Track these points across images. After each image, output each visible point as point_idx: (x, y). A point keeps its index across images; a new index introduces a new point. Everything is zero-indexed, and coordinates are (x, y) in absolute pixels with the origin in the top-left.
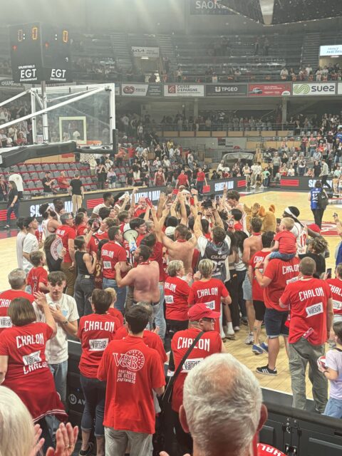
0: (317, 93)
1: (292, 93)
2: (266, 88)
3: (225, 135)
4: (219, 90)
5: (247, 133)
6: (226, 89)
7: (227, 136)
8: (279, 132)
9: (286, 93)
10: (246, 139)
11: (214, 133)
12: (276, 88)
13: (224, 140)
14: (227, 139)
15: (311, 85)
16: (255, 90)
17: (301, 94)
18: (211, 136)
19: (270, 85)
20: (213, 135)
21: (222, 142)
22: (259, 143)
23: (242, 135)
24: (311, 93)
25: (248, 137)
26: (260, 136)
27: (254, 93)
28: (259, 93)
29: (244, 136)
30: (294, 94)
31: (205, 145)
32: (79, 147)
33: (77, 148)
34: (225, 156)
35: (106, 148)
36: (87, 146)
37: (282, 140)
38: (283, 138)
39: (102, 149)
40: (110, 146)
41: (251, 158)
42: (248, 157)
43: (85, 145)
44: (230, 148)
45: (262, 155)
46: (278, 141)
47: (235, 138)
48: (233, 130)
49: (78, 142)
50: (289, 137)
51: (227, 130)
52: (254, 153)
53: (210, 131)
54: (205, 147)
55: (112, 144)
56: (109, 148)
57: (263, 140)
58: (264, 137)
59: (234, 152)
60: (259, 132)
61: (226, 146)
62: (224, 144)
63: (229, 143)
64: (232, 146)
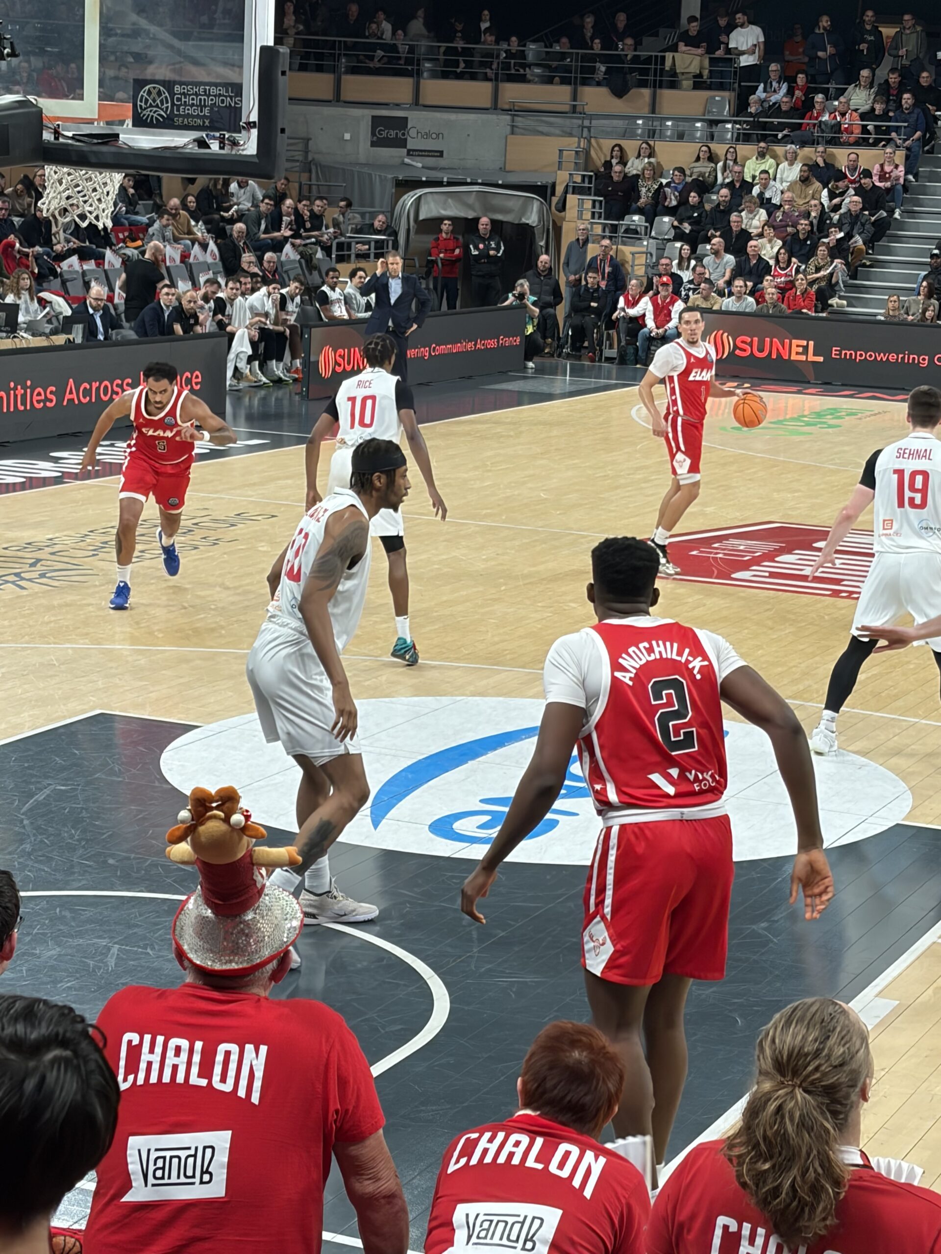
3: (407, 96)
5: (512, 92)
7: (417, 103)
8: (667, 94)
10: (508, 118)
11: (355, 86)
13: (402, 123)
18: (337, 99)
20: (346, 95)
23: (488, 104)
25: (514, 111)
26: (574, 109)
29: (495, 107)
31: (307, 140)
32: (57, 133)
33: (47, 136)
34: (409, 199)
35: (215, 146)
36: (99, 128)
37: (681, 137)
38: (683, 126)
39: (194, 149)
40: (241, 137)
41: (532, 218)
42: (524, 211)
43: (90, 122)
44: (430, 161)
45: (588, 205)
46: (662, 137)
47: (453, 116)
48: (445, 75)
49: (51, 107)
50: (713, 123)
51: (417, 74)
52: (544, 191)
53: (333, 70)
54: (306, 152)
55: (250, 125)
56: (234, 143)
57: (586, 133)
58: (591, 117)
59: (450, 184)
60: (567, 89)
61: (409, 153)
62: (402, 143)
63: (428, 135)
64: (441, 154)
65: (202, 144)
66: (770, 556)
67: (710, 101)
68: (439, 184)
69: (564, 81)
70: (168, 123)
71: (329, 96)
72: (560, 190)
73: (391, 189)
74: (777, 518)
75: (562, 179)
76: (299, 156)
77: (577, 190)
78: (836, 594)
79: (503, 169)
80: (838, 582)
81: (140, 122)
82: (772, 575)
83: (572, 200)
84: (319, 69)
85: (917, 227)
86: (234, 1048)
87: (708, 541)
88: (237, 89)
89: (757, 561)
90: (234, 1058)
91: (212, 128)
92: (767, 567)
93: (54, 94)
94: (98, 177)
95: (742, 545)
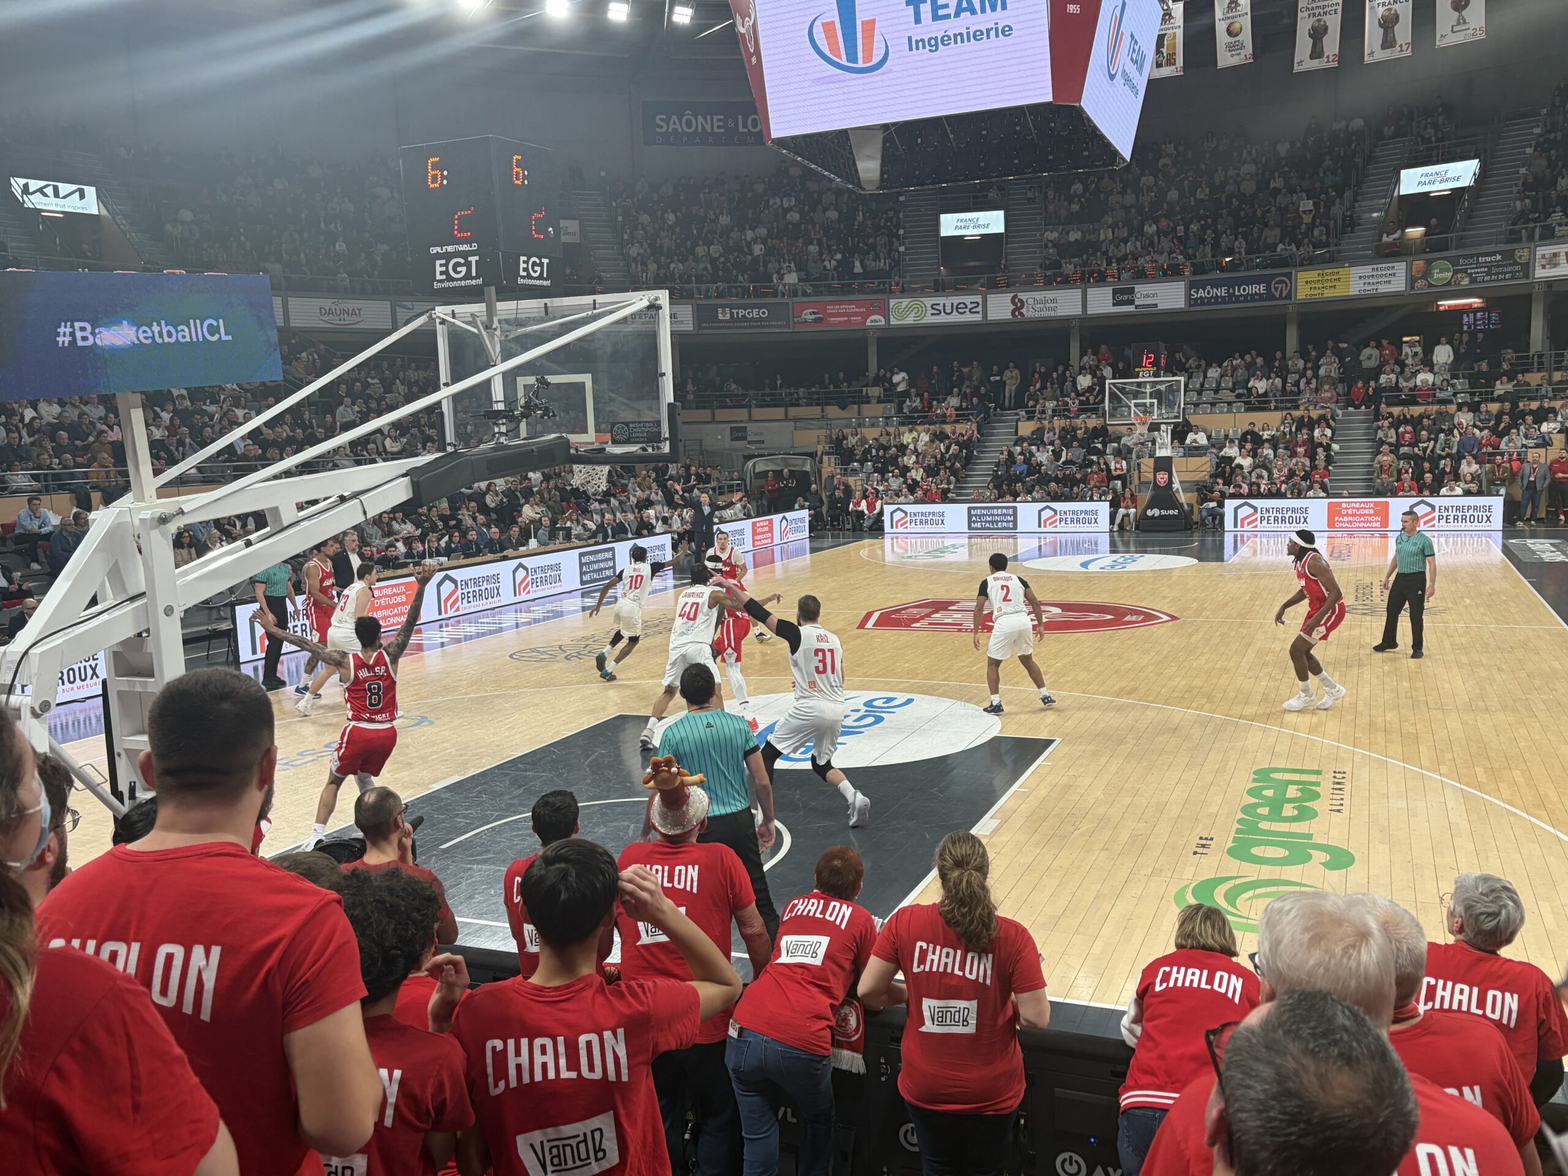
0: (943, 319)
1: (888, 320)
2: (831, 309)
3: (745, 417)
4: (728, 317)
5: (794, 411)
6: (741, 312)
7: (750, 420)
8: (865, 407)
9: (876, 320)
10: (792, 423)
11: (721, 414)
12: (852, 308)
13: (744, 429)
14: (751, 427)
15: (928, 302)
16: (808, 315)
17: (910, 320)
18: (713, 421)
19: (840, 303)
20: (718, 419)
21: (739, 433)
22: (823, 433)
23: (782, 417)
24: (929, 319)
25: (795, 420)
26: (823, 417)
27: (806, 322)
28: (815, 321)
29: (786, 419)
30: (893, 322)
31: (701, 441)
32: (577, 450)
33: (572, 451)
34: (750, 464)
35: (650, 450)
36: (596, 446)
37: (873, 425)
38: (874, 420)
39: (640, 452)
40: (661, 445)
41: (808, 468)
42: (803, 465)
43: (592, 443)
44: (759, 446)
45: (833, 460)
46: (864, 426)
47: (767, 424)
48: (762, 406)
49: (574, 438)
50: (887, 418)
51: (748, 406)
52: (812, 455)
53: (711, 408)
54: (701, 445)
55: (666, 439)
56: (659, 448)
57: (829, 427)
58: (831, 420)
59: (769, 455)
60: (819, 408)
61: (749, 443)
62: (745, 438)
63: (756, 434)
64: (763, 442)
65: (644, 449)
66: (928, 615)
67: (885, 408)
68: (764, 455)
69: (818, 404)
70: (628, 441)
71: (709, 419)
72: (819, 454)
73: (741, 460)
74: (930, 597)
75: (820, 448)
76: (698, 448)
77: (827, 454)
78: (960, 630)
79: (792, 447)
80: (961, 625)
81: (615, 442)
82: (930, 624)
83: (825, 458)
84: (704, 408)
85: (986, 458)
86: (683, 868)
87: (899, 611)
88: (658, 423)
89: (922, 618)
90: (683, 872)
91: (649, 441)
92: (927, 621)
93: (574, 432)
94: (598, 468)
95: (915, 611)
